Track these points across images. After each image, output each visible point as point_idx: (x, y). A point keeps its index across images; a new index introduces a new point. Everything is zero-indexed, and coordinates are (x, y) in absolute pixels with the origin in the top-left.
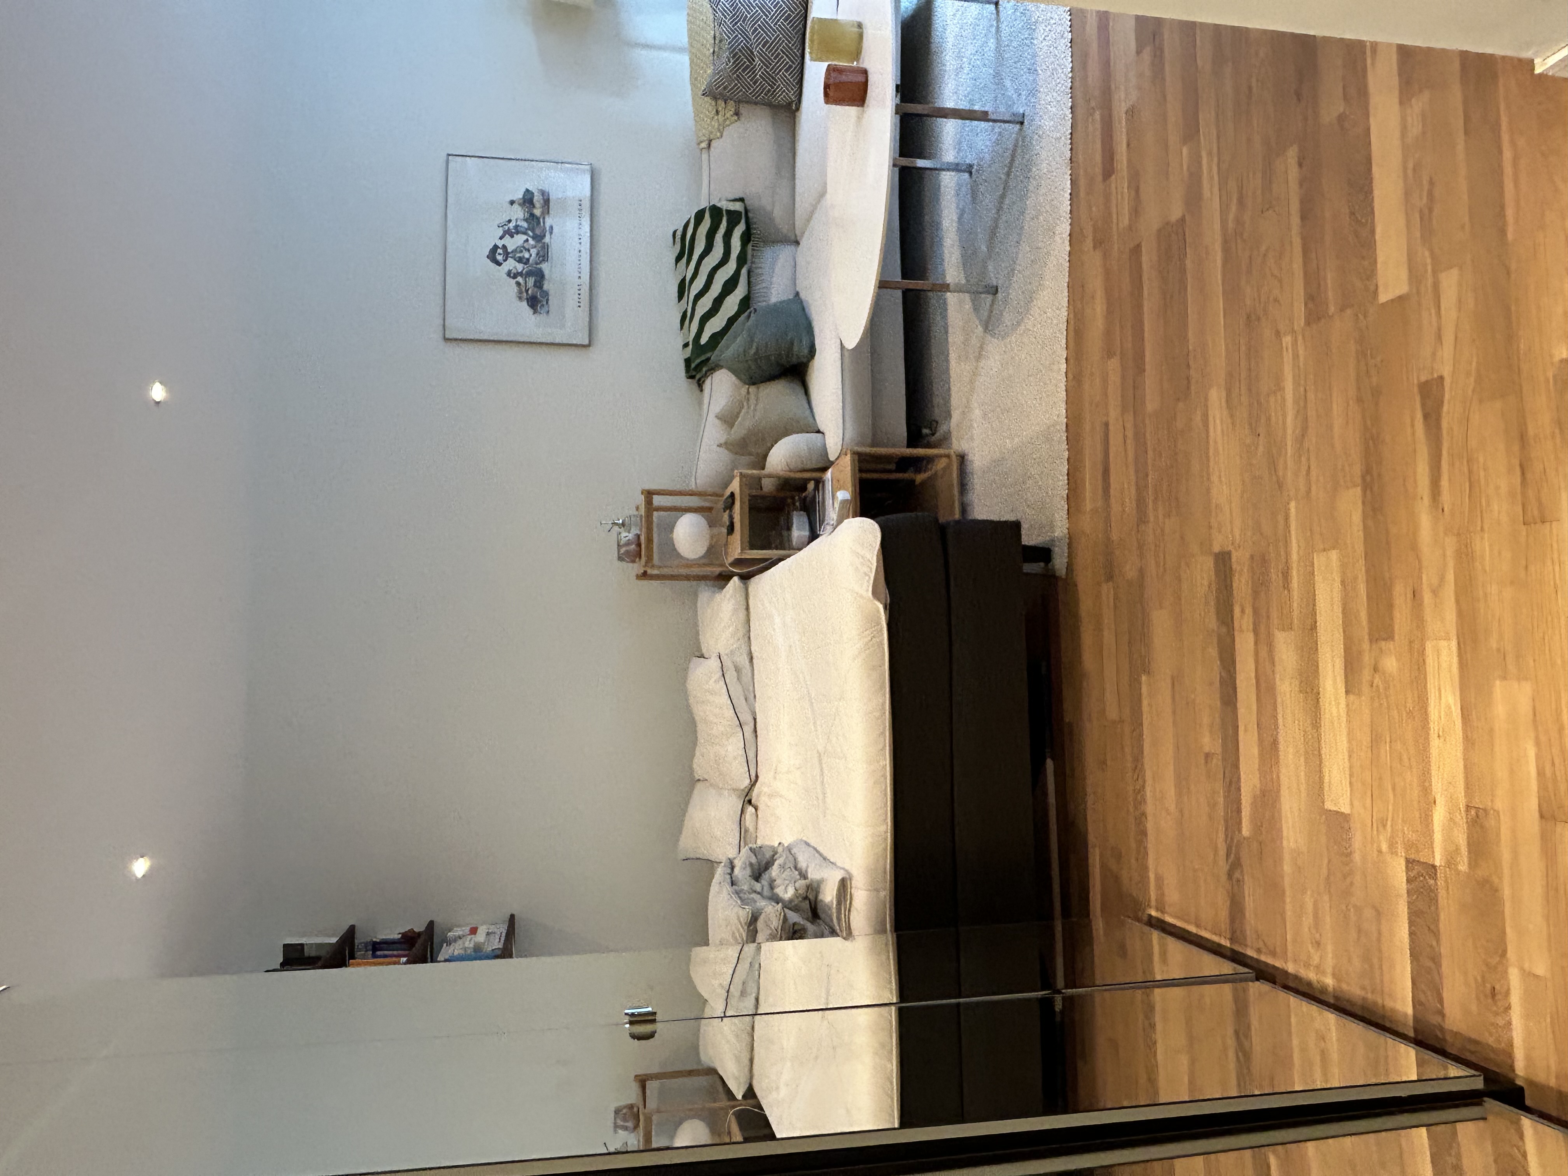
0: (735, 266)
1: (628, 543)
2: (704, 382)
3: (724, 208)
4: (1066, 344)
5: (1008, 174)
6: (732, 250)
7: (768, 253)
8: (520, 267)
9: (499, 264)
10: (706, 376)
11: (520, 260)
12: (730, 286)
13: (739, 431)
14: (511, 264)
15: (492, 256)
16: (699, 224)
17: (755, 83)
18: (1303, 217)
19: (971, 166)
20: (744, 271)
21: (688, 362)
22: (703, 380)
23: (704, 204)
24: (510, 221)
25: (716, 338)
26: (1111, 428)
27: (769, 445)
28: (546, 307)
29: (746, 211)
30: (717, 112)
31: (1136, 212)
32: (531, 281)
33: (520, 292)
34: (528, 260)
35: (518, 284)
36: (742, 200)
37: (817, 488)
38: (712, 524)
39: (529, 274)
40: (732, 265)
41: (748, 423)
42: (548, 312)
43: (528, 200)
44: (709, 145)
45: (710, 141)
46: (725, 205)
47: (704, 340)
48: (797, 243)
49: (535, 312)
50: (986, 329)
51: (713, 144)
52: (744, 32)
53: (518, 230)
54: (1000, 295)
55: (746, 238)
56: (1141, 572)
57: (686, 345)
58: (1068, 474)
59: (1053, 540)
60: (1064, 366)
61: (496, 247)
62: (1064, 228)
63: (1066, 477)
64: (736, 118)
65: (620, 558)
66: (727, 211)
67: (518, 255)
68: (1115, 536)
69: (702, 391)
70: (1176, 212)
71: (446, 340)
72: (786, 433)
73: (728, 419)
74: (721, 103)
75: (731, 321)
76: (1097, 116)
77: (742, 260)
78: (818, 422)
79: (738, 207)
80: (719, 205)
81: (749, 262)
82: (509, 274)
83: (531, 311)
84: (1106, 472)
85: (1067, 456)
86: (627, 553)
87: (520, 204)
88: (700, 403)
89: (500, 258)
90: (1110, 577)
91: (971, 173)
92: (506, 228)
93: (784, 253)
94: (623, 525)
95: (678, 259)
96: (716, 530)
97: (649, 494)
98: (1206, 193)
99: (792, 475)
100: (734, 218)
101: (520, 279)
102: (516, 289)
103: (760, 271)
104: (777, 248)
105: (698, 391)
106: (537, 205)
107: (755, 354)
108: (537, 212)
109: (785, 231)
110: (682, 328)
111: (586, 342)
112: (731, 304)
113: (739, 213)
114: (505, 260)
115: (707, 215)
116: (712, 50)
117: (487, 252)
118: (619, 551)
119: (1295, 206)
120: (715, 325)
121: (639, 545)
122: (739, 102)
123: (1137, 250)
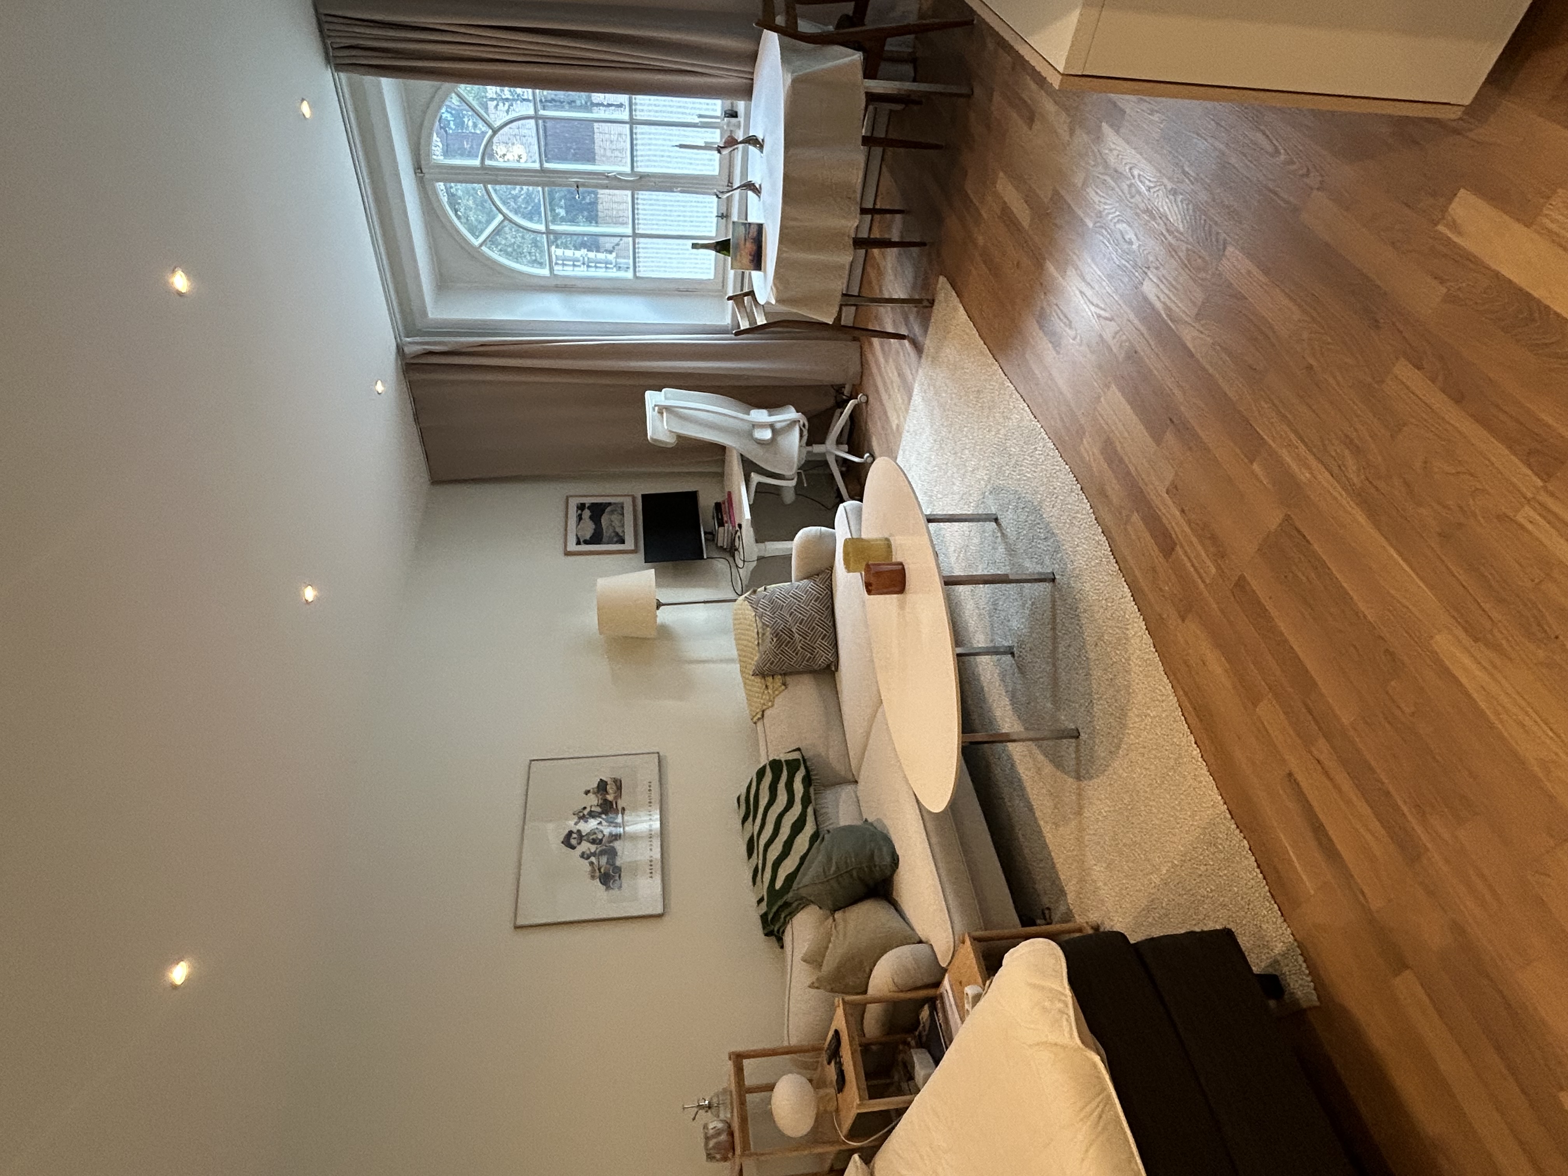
0: (800, 807)
1: (718, 1133)
2: (783, 932)
3: (783, 760)
4: (1189, 728)
5: (1054, 629)
6: (796, 792)
7: (829, 796)
8: (593, 848)
9: (573, 848)
10: (785, 923)
11: (593, 842)
12: (798, 827)
13: (830, 963)
14: (585, 846)
15: (567, 842)
16: (761, 780)
17: (797, 654)
18: (1459, 399)
19: (1011, 648)
20: (810, 810)
21: (764, 917)
22: (781, 930)
23: (764, 761)
24: (585, 808)
25: (791, 878)
26: (1300, 777)
27: (867, 970)
28: (618, 882)
29: (803, 757)
30: (767, 686)
31: (1220, 554)
32: (604, 860)
33: (593, 871)
34: (601, 840)
35: (592, 863)
36: (799, 749)
37: (933, 1009)
38: (817, 1084)
39: (602, 853)
40: (797, 809)
41: (840, 951)
42: (621, 887)
43: (602, 787)
44: (763, 716)
45: (763, 711)
46: (783, 757)
47: (778, 885)
48: (856, 782)
49: (608, 888)
50: (1079, 778)
51: (767, 713)
52: (783, 618)
53: (592, 815)
54: (1083, 736)
55: (808, 781)
56: (1458, 928)
57: (760, 901)
58: (1259, 867)
59: (1276, 962)
60: (1196, 752)
61: (571, 833)
62: (1137, 626)
63: (1258, 871)
64: (783, 687)
65: (710, 1157)
66: (786, 761)
67: (591, 837)
68: (1376, 903)
69: (782, 947)
70: (1273, 519)
71: (517, 927)
72: (884, 951)
73: (814, 960)
74: (770, 679)
75: (803, 859)
76: (1135, 517)
77: (806, 801)
78: (918, 932)
79: (796, 755)
80: (777, 758)
81: (813, 801)
82: (582, 856)
83: (603, 888)
84: (1318, 830)
85: (1247, 846)
86: (717, 1146)
87: (594, 793)
88: (783, 960)
89: (573, 842)
90: (1400, 964)
91: (1013, 654)
92: (581, 814)
93: (845, 793)
94: (710, 1107)
95: (744, 820)
96: (822, 1092)
97: (738, 1058)
98: (1304, 476)
99: (902, 995)
100: (793, 766)
101: (593, 859)
102: (588, 868)
103: (824, 811)
104: (838, 788)
105: (779, 950)
106: (610, 791)
107: (835, 872)
108: (610, 797)
109: (843, 773)
110: (754, 883)
111: (659, 910)
112: (802, 842)
113: (797, 760)
114: (579, 843)
115: (768, 769)
116: (756, 643)
117: (562, 838)
118: (706, 1144)
119: (1439, 401)
120: (788, 866)
121: (731, 1134)
122: (785, 674)
123: (1241, 584)
